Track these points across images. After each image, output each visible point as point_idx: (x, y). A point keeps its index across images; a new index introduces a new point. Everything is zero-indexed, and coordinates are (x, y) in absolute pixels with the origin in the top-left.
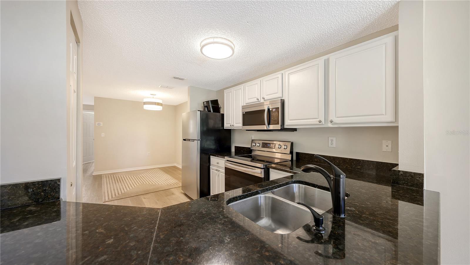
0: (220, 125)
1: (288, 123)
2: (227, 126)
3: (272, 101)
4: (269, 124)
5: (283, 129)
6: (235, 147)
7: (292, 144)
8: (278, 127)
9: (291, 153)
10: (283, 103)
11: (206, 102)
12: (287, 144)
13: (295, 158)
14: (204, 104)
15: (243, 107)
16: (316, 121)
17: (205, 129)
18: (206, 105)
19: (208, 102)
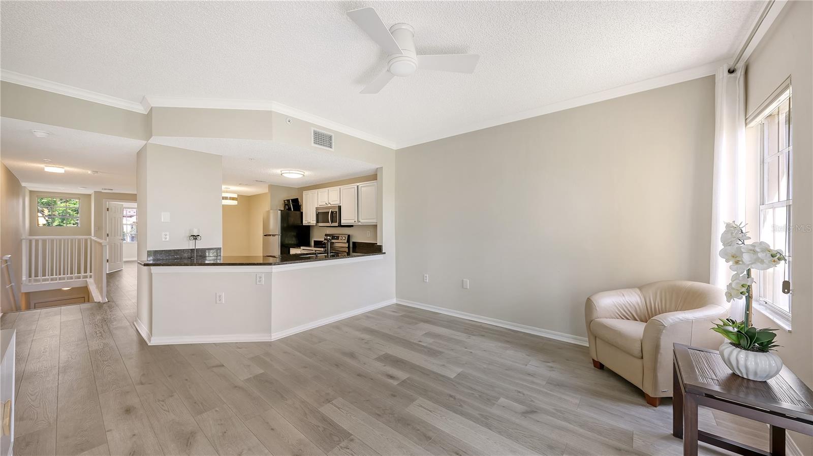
0: (300, 222)
1: (343, 222)
2: (305, 223)
3: (334, 207)
4: (332, 222)
5: (340, 226)
6: (314, 241)
7: (349, 236)
8: (336, 224)
9: (348, 241)
10: (340, 208)
11: (287, 200)
12: (345, 236)
13: (351, 245)
14: (285, 202)
15: (317, 209)
16: (353, 221)
17: (285, 225)
18: (287, 203)
19: (288, 201)
